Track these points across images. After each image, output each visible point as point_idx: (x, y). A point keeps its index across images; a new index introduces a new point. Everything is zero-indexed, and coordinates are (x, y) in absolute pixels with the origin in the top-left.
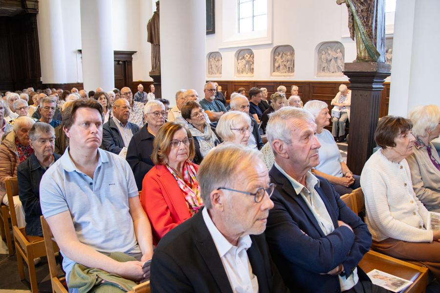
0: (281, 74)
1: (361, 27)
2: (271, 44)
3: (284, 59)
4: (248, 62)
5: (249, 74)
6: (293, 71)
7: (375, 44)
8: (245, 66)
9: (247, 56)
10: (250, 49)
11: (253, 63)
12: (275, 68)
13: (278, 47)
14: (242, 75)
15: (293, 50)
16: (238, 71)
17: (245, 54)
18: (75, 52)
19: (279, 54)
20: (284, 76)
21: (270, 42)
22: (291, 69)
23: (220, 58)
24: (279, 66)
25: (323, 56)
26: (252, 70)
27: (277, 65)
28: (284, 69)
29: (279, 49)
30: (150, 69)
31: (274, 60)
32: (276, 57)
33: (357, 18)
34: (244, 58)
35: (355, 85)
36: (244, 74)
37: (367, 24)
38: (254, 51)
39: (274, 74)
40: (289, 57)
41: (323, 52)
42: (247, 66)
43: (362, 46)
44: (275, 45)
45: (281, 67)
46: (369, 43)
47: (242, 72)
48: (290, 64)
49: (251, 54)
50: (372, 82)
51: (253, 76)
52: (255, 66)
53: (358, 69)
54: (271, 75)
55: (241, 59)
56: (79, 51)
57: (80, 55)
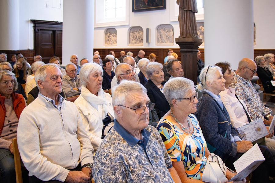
23: (171, 29)
56: (31, 20)
57: (32, 25)
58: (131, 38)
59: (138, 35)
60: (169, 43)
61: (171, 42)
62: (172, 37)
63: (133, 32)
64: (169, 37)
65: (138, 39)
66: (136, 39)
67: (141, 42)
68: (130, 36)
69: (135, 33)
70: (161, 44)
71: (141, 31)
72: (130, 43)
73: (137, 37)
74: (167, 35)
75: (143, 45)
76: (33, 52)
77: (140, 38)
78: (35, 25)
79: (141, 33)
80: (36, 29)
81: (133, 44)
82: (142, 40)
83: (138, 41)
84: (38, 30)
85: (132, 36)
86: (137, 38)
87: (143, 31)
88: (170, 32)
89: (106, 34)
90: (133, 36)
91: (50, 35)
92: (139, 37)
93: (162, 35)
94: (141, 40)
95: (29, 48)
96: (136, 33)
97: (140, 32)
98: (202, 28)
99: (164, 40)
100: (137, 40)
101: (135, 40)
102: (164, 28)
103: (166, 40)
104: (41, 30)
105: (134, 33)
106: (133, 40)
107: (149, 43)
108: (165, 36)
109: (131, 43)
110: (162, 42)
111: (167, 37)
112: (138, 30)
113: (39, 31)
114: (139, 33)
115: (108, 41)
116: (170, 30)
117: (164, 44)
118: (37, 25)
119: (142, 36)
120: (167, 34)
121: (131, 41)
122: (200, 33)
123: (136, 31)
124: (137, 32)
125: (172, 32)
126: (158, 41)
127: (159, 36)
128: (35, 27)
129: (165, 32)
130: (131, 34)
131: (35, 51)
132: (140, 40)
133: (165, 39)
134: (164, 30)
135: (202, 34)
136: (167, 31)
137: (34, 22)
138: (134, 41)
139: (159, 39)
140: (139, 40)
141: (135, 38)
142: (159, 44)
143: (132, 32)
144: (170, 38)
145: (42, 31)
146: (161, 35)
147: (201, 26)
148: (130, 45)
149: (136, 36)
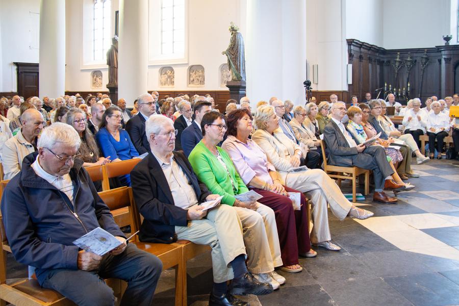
0: (195, 86)
1: (233, 65)
2: (188, 64)
3: (197, 75)
4: (169, 77)
5: (171, 86)
6: (204, 83)
7: (240, 73)
8: (167, 79)
9: (169, 72)
10: (171, 67)
11: (174, 77)
12: (191, 82)
13: (192, 66)
14: (164, 86)
15: (204, 69)
16: (162, 83)
17: (167, 71)
19: (193, 71)
20: (198, 87)
21: (186, 62)
22: (202, 82)
24: (193, 80)
25: (224, 73)
26: (172, 83)
27: (192, 79)
28: (196, 82)
29: (193, 68)
30: (107, 82)
31: (190, 76)
32: (191, 73)
33: (231, 61)
34: (166, 73)
35: (233, 92)
36: (166, 86)
37: (235, 64)
38: (174, 68)
39: (190, 85)
40: (201, 74)
41: (225, 71)
42: (169, 79)
43: (234, 75)
44: (190, 65)
45: (195, 81)
46: (236, 72)
47: (165, 84)
48: (202, 79)
49: (172, 70)
50: (239, 90)
51: (174, 87)
52: (175, 80)
53: (233, 84)
54: (188, 86)
55: (164, 74)
56: (14, 63)
57: (16, 67)
80: (20, 72)
89: (93, 76)
91: (35, 77)
95: (12, 91)
104: (24, 72)
113: (22, 73)
115: (94, 83)
118: (20, 67)
128: (18, 70)
131: (19, 93)
137: (17, 64)
145: (25, 74)
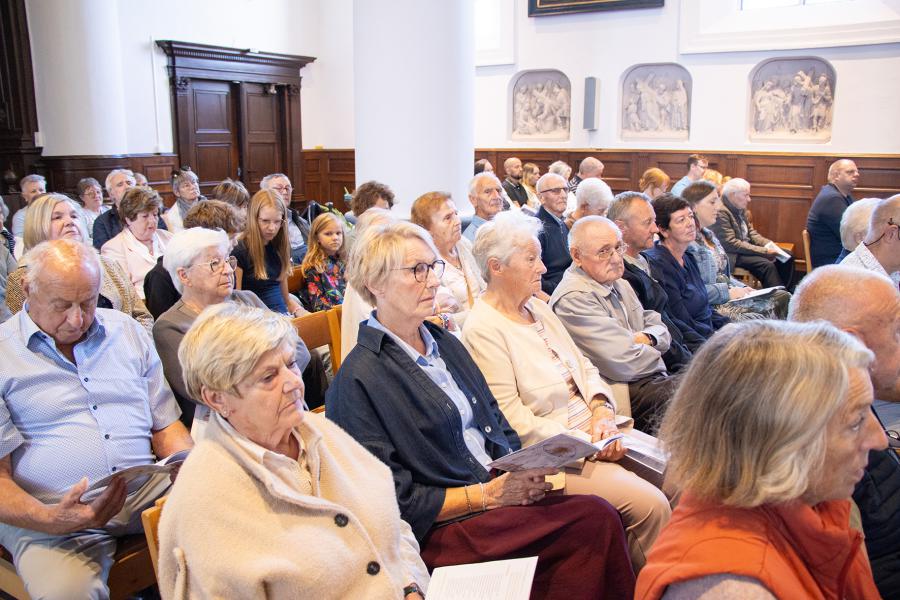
18: (147, 48)
23: (680, 83)
38: (837, 64)
56: (159, 43)
57: (163, 61)
58: (521, 112)
59: (548, 102)
60: (667, 132)
61: (678, 129)
62: (684, 110)
63: (527, 89)
64: (668, 109)
65: (546, 117)
66: (541, 117)
67: (560, 128)
68: (517, 105)
69: (535, 92)
70: (639, 134)
71: (560, 87)
72: (514, 130)
73: (542, 107)
74: (661, 102)
75: (568, 138)
76: (172, 163)
77: (558, 114)
78: (174, 63)
79: (562, 94)
80: (178, 77)
81: (529, 134)
82: (565, 119)
83: (549, 124)
84: (185, 81)
85: (522, 104)
86: (546, 112)
87: (568, 87)
88: (677, 93)
90: (527, 105)
91: (224, 101)
92: (550, 108)
93: (643, 100)
94: (560, 121)
95: (157, 148)
96: (542, 96)
97: (556, 90)
98: (803, 80)
99: (651, 120)
100: (544, 120)
101: (535, 118)
102: (651, 76)
103: (658, 122)
104: (194, 79)
105: (531, 93)
106: (526, 120)
107: (593, 130)
108: (657, 106)
109: (518, 130)
110: (643, 127)
111: (663, 112)
112: (549, 83)
113: (186, 84)
114: (551, 93)
116: (676, 83)
117: (651, 133)
118: (179, 61)
119: (565, 107)
120: (665, 99)
121: (521, 122)
122: (793, 97)
123: (540, 86)
124: (545, 91)
125: (684, 91)
126: (627, 124)
127: (633, 107)
128: (171, 70)
129: (655, 93)
130: (521, 97)
131: (179, 157)
132: (555, 122)
133: (653, 117)
134: (652, 84)
135: (803, 99)
136: (662, 86)
137: (169, 49)
138: (531, 123)
139: (633, 115)
140: (551, 118)
141: (535, 112)
142: (628, 133)
143: (523, 88)
144: (676, 115)
145: (197, 86)
146: (639, 103)
147: (801, 73)
148: (516, 135)
149: (538, 107)
